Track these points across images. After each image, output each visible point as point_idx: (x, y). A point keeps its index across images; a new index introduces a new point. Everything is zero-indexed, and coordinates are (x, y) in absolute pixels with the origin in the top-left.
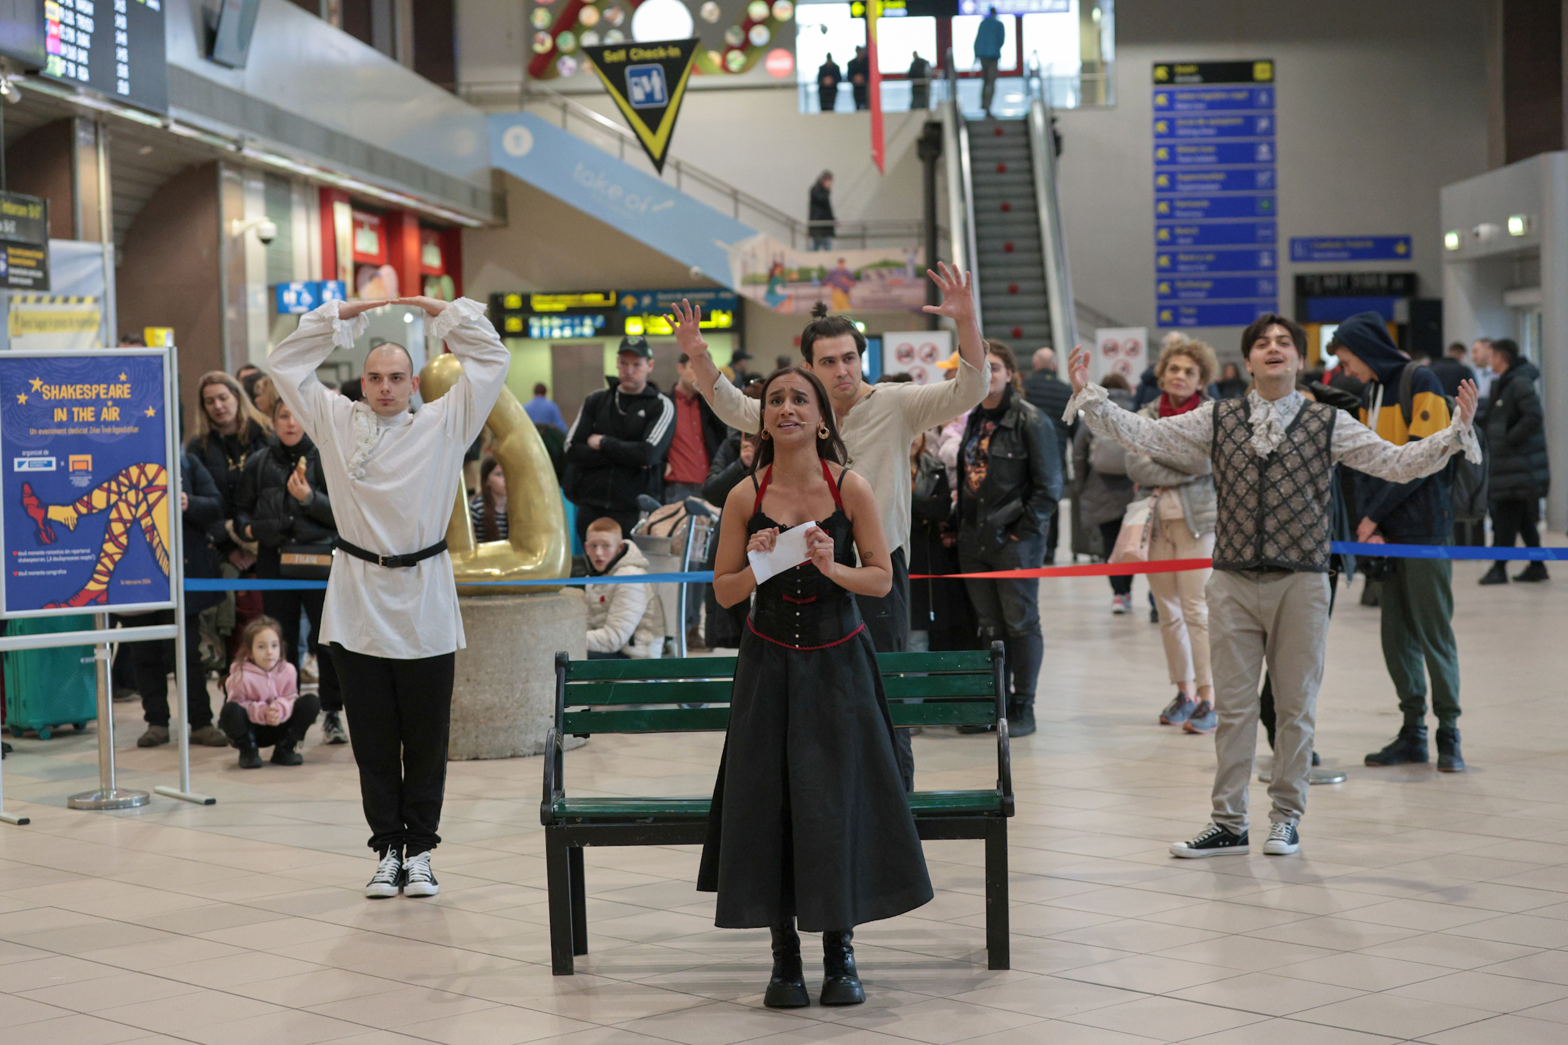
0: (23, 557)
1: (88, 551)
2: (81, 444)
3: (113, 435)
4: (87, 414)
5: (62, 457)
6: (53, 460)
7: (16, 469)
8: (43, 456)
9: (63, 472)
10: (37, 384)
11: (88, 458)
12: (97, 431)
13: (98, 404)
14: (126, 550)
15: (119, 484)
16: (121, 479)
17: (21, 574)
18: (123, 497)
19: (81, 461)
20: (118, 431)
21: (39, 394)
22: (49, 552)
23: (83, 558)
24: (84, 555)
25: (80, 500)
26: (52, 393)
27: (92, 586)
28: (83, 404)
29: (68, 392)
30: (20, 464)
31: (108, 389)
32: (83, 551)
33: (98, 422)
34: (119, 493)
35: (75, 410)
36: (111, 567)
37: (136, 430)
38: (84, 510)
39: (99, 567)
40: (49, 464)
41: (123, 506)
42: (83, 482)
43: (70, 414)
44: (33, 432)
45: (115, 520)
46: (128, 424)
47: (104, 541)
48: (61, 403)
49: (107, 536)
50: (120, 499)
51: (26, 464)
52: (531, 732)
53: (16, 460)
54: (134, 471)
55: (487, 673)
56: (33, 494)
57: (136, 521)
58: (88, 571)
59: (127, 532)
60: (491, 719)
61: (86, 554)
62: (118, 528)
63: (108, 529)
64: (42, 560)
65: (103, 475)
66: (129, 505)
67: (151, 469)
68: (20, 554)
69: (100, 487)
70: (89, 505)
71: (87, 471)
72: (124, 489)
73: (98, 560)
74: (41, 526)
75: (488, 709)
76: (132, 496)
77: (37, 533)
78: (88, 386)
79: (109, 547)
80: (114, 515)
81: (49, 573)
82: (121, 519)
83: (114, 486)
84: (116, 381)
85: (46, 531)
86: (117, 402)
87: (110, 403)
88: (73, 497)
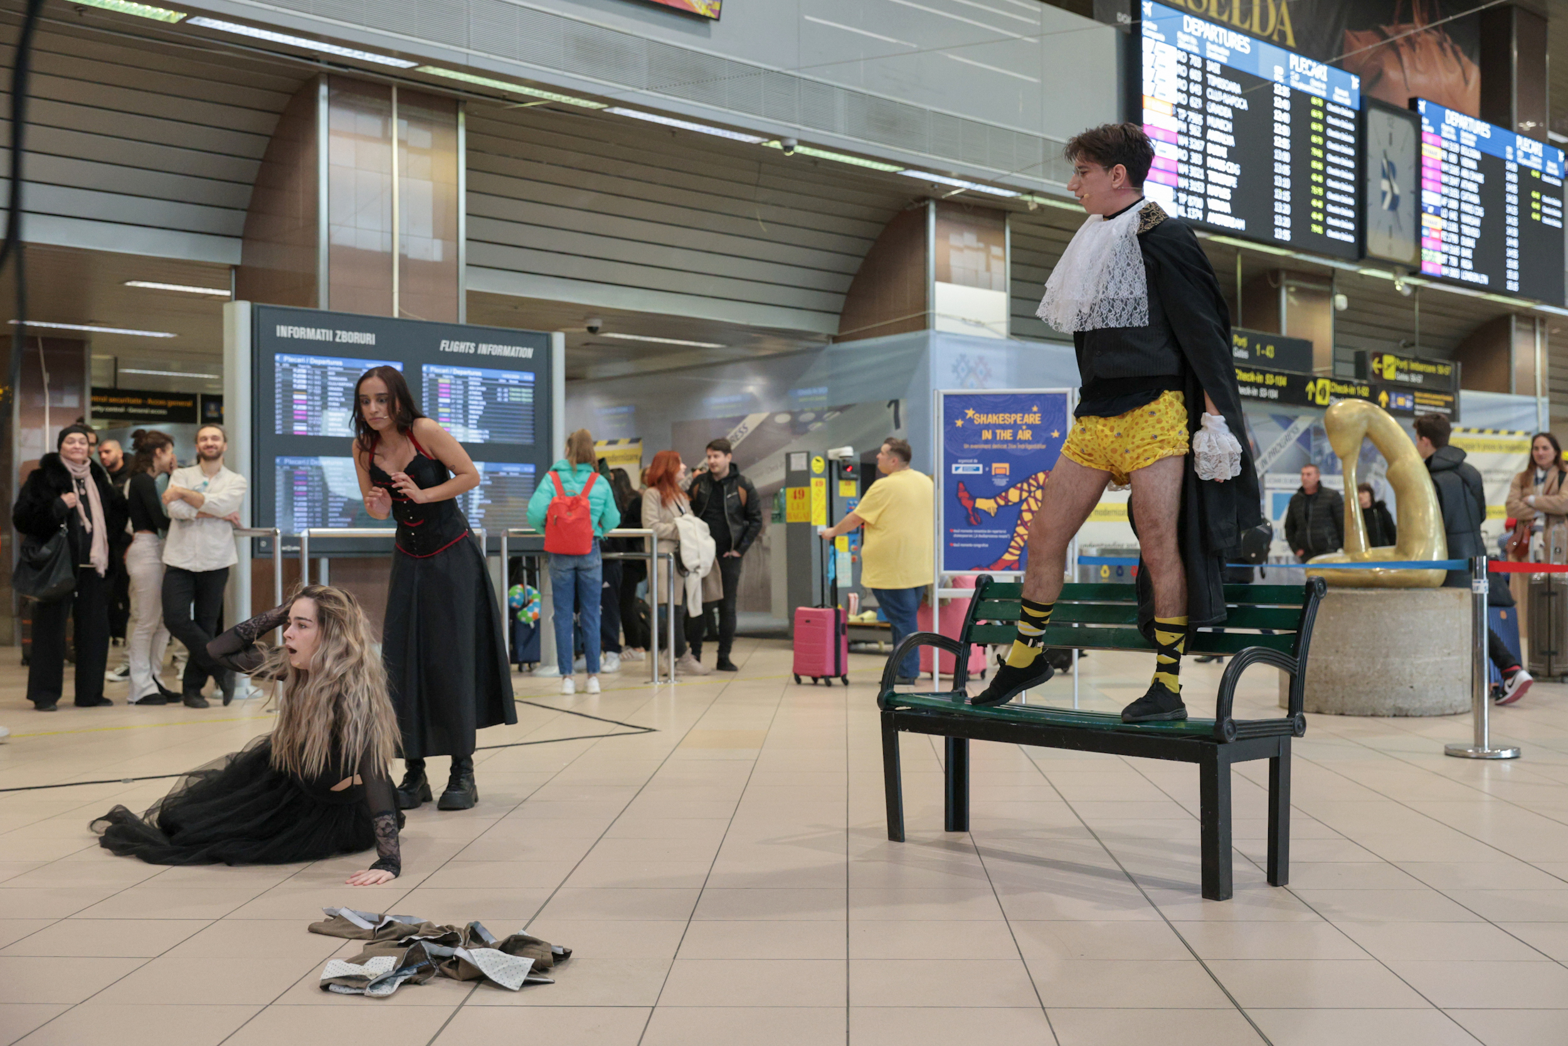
0: (958, 533)
1: (1005, 532)
2: (1001, 456)
3: (1025, 450)
4: (1007, 435)
5: (987, 465)
6: (981, 466)
7: (954, 472)
8: (973, 463)
9: (988, 475)
10: (970, 413)
11: (1007, 465)
12: (1014, 447)
13: (1015, 427)
15: (1030, 485)
16: (1031, 481)
17: (955, 545)
18: (1032, 494)
19: (1001, 468)
20: (1030, 447)
21: (971, 420)
22: (976, 531)
23: (1001, 536)
24: (1001, 534)
25: (999, 495)
26: (981, 419)
27: (1007, 557)
28: (1004, 427)
29: (993, 419)
30: (957, 469)
31: (1023, 417)
32: (1001, 532)
33: (1015, 441)
34: (1029, 492)
35: (998, 431)
36: (1022, 544)
37: (1044, 447)
38: (1002, 503)
39: (1013, 544)
40: (978, 469)
41: (1031, 501)
42: (1002, 482)
43: (994, 434)
44: (966, 446)
45: (1026, 511)
46: (1038, 442)
47: (1017, 525)
48: (987, 427)
49: (1019, 522)
50: (1030, 496)
51: (961, 469)
52: (1390, 698)
53: (954, 466)
55: (1352, 647)
56: (966, 490)
58: (1005, 546)
60: (1354, 684)
61: (1003, 534)
62: (1027, 516)
63: (1020, 517)
64: (971, 536)
66: (1036, 500)
68: (955, 531)
69: (1014, 486)
70: (1006, 499)
71: (1005, 475)
72: (1033, 489)
73: (1012, 539)
74: (971, 512)
75: (1351, 676)
77: (968, 517)
78: (1008, 415)
79: (1021, 530)
80: (1025, 507)
81: (976, 545)
82: (1030, 510)
83: (1025, 486)
84: (1029, 411)
85: (974, 516)
86: (1030, 427)
87: (1024, 427)
88: (994, 493)
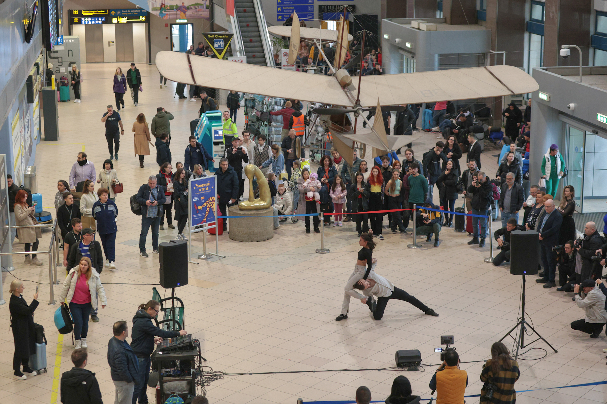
0: (195, 216)
2: (203, 195)
4: (203, 189)
5: (200, 198)
8: (197, 198)
9: (200, 200)
10: (196, 185)
12: (205, 192)
13: (205, 187)
14: (209, 213)
15: (208, 201)
17: (194, 219)
19: (203, 198)
20: (208, 191)
21: (197, 187)
22: (198, 215)
24: (203, 214)
26: (199, 186)
27: (204, 220)
28: (203, 187)
29: (201, 186)
33: (205, 190)
34: (208, 203)
36: (207, 216)
39: (205, 216)
41: (209, 205)
42: (203, 201)
43: (201, 190)
44: (196, 194)
46: (210, 190)
48: (200, 188)
49: (206, 211)
51: (195, 200)
54: (210, 198)
56: (196, 205)
57: (211, 207)
58: (203, 217)
59: (209, 209)
62: (208, 209)
65: (206, 200)
67: (213, 197)
69: (205, 202)
70: (204, 205)
76: (210, 203)
78: (204, 184)
79: (207, 213)
80: (207, 207)
81: (198, 218)
84: (208, 183)
85: (198, 211)
86: (208, 186)
88: (202, 204)
